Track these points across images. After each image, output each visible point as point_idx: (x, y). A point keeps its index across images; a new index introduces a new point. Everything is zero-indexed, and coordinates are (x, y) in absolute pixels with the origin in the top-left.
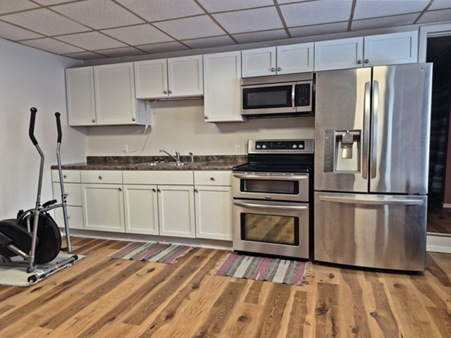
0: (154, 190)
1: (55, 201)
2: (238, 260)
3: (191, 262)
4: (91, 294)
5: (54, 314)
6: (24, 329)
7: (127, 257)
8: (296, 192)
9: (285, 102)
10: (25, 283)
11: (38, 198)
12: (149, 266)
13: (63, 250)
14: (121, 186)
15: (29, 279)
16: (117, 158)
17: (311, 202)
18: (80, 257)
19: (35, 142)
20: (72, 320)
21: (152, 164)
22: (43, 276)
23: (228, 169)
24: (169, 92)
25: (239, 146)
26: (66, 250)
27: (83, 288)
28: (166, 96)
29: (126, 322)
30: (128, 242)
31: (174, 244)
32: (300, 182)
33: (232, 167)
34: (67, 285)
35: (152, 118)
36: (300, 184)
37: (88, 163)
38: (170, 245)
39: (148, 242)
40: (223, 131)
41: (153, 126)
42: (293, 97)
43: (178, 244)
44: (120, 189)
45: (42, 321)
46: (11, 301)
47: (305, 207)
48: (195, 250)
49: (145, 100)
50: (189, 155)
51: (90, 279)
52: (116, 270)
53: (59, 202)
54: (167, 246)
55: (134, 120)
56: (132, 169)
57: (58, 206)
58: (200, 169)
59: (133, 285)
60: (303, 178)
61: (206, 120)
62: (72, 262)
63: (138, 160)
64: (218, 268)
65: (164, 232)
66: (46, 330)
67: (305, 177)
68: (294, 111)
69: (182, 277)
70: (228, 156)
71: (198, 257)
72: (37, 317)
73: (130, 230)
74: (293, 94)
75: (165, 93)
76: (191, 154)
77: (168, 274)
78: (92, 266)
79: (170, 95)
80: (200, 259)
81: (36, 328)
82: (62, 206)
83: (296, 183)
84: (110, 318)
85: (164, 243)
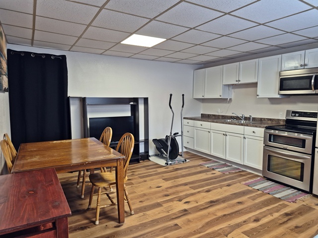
0: (224, 134)
1: (178, 133)
2: (263, 182)
3: (235, 176)
4: (184, 175)
5: (168, 177)
6: (158, 179)
7: (207, 166)
8: (304, 146)
9: (308, 87)
10: (164, 165)
11: (171, 131)
12: (214, 172)
13: (180, 155)
14: (209, 130)
15: (166, 163)
16: (214, 115)
17: (313, 155)
18: (187, 161)
19: (171, 108)
20: (173, 181)
21: (228, 121)
22: (171, 164)
23: (263, 127)
24: (239, 81)
25: (282, 113)
26: (181, 155)
27: (182, 172)
28: (237, 83)
29: (190, 187)
30: (212, 160)
31: (233, 166)
32: (306, 140)
33: (265, 126)
34: (177, 169)
35: (232, 94)
36: (307, 142)
37: (202, 117)
38: (232, 166)
39: (221, 162)
40: (272, 103)
41: (232, 99)
42: (312, 83)
43: (236, 167)
44: (209, 132)
45: (164, 178)
46: (158, 169)
47: (309, 157)
48: (243, 171)
49: (229, 85)
50: (249, 116)
51: (187, 170)
52: (199, 169)
53: (180, 134)
54: (229, 166)
55: (220, 96)
56: (215, 122)
57: (179, 136)
58: (247, 126)
59: (201, 177)
60: (309, 138)
61: (258, 97)
62: (183, 162)
63: (224, 117)
64: (247, 182)
65: (228, 158)
66: (163, 181)
67: (311, 138)
68: (314, 92)
69: (225, 180)
70: (274, 119)
71: (241, 175)
72: (163, 176)
73: (213, 153)
74: (313, 81)
75: (237, 81)
76: (250, 116)
77: (220, 177)
78: (190, 165)
79: (240, 83)
80: (242, 176)
81: (161, 179)
82: (181, 136)
83: (304, 141)
84: (186, 184)
85: (229, 164)
